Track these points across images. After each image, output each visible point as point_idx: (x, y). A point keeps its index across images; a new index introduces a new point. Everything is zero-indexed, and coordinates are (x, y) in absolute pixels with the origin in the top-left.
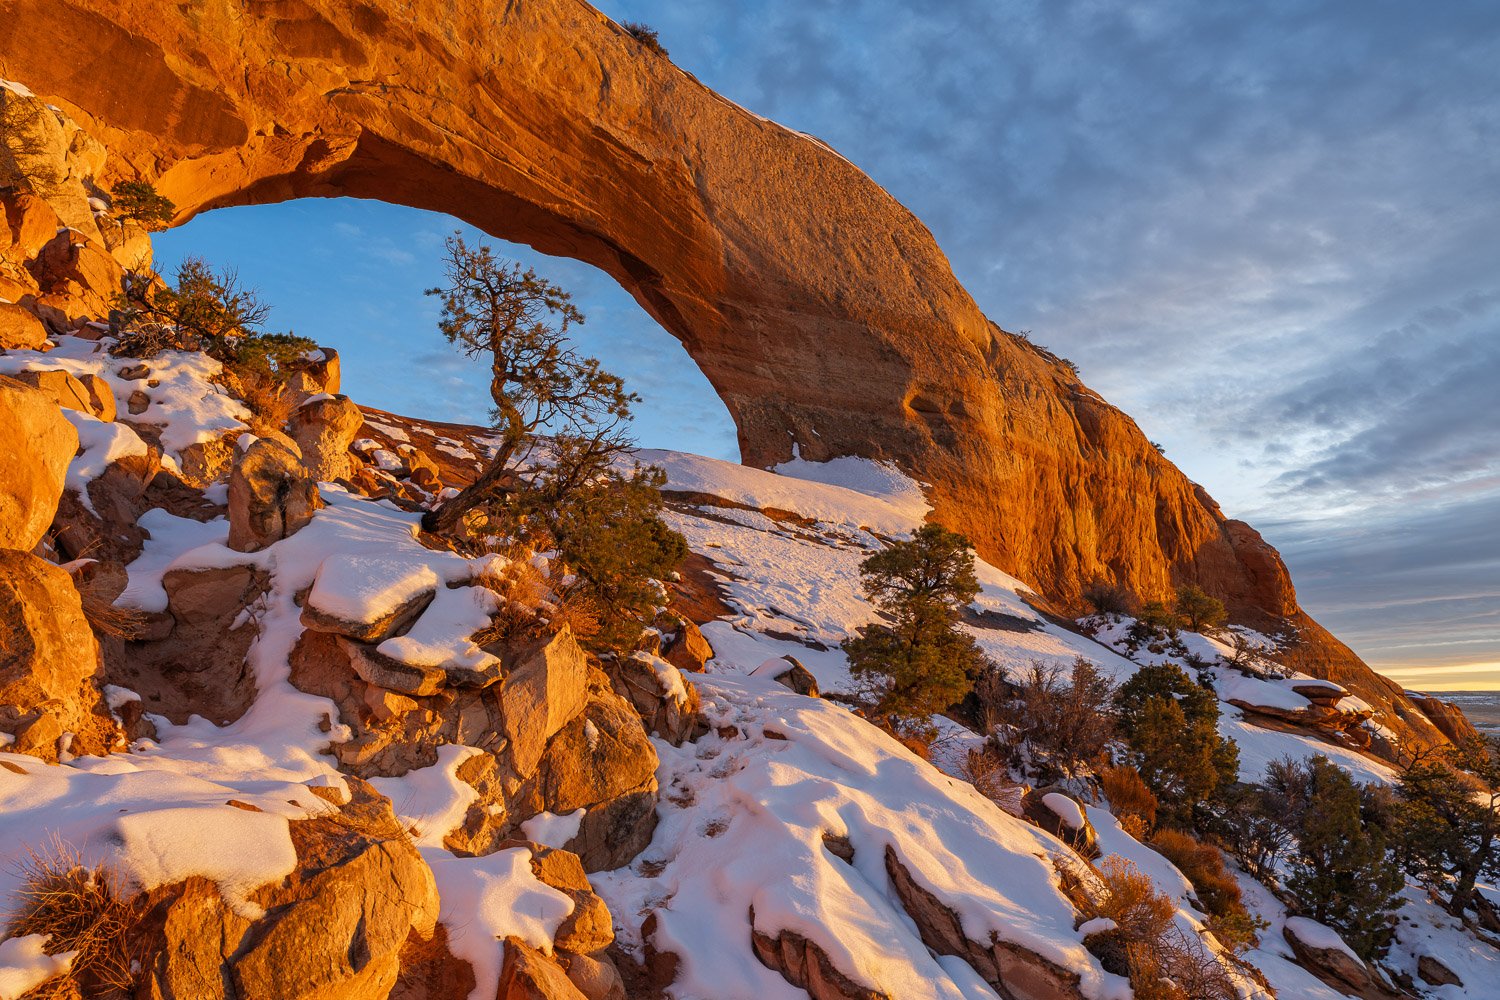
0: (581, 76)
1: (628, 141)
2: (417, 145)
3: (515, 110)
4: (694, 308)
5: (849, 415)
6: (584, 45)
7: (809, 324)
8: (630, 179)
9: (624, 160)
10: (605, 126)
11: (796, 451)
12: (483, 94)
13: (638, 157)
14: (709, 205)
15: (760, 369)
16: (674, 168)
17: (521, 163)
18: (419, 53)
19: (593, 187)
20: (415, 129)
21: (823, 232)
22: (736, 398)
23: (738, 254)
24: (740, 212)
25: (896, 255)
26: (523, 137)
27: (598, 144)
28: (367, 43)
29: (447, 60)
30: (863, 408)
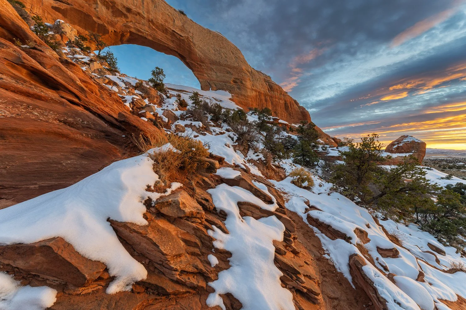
0: (169, 20)
1: (179, 33)
2: (140, 34)
3: (157, 27)
4: (192, 64)
5: (221, 83)
6: (169, 14)
7: (214, 67)
8: (180, 40)
9: (178, 36)
10: (174, 30)
11: (210, 89)
12: (151, 24)
13: (181, 36)
14: (195, 44)
15: (205, 75)
16: (188, 38)
17: (159, 37)
18: (138, 16)
19: (173, 41)
20: (139, 31)
21: (217, 50)
22: (200, 80)
23: (201, 54)
24: (201, 46)
25: (232, 54)
26: (159, 32)
27: (173, 33)
28: (128, 14)
29: (144, 18)
30: (224, 82)
